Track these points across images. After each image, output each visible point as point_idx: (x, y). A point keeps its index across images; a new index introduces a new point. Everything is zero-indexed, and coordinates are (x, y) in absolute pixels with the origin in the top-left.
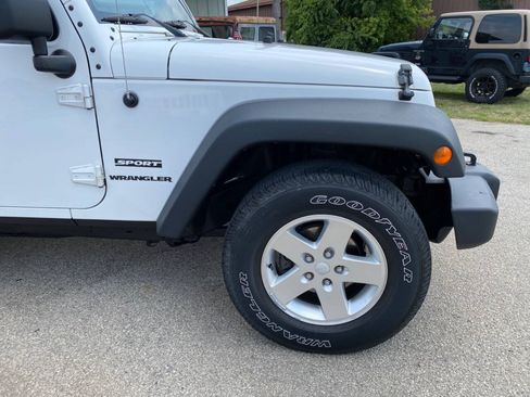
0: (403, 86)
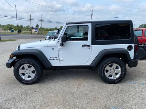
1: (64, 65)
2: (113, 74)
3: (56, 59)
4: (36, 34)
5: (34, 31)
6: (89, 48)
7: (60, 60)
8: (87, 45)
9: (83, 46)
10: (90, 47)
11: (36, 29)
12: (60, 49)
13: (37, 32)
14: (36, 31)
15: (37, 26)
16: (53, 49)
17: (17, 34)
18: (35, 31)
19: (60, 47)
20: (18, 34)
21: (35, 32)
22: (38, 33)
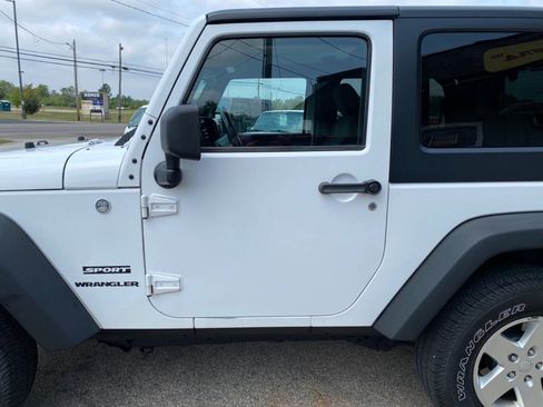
1: (187, 325)
2: (530, 384)
3: (122, 278)
4: (97, 120)
5: (87, 107)
6: (373, 207)
7: (158, 288)
8: (360, 181)
9: (326, 189)
10: (379, 200)
11: (98, 100)
12: (154, 211)
13: (100, 111)
14: (98, 108)
15: (105, 89)
16: (103, 206)
17: (20, 118)
18: (91, 107)
19: (157, 194)
20: (25, 117)
21: (92, 111)
22: (107, 118)
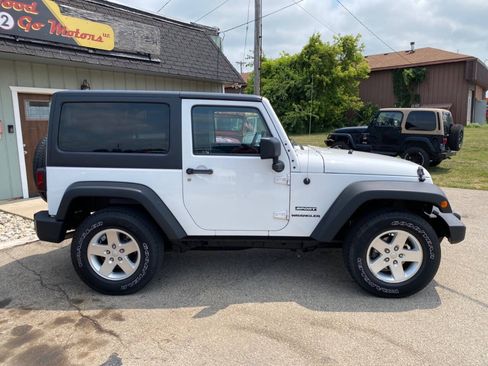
0: (421, 176)
